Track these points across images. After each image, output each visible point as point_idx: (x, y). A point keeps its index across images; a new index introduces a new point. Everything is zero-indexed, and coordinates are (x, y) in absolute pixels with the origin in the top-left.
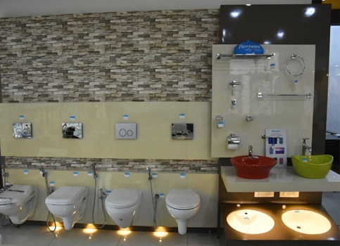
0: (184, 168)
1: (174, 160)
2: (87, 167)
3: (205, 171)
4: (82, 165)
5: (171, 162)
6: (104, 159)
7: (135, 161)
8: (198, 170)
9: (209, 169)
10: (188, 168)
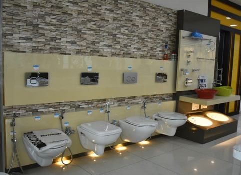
0: (157, 100)
1: (152, 96)
2: (94, 107)
3: (166, 100)
4: (90, 106)
5: (150, 97)
6: (107, 99)
7: (129, 98)
8: (163, 100)
9: (168, 99)
10: (158, 100)
